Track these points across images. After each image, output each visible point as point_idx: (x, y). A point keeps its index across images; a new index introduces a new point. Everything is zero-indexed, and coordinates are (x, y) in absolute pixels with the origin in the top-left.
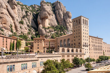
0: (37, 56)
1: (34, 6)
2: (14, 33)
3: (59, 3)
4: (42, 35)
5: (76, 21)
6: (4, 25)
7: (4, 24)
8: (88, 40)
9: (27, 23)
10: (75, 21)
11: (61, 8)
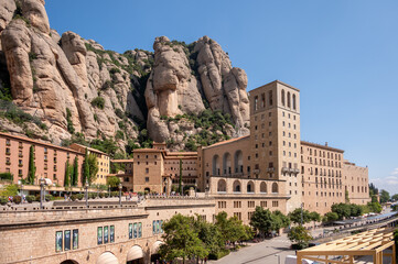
0: (144, 203)
1: (134, 53)
2: (78, 135)
3: (210, 42)
4: (160, 139)
5: (260, 98)
6: (47, 110)
7: (48, 107)
8: (299, 155)
9: (113, 104)
10: (256, 97)
11: (215, 58)
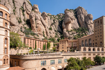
0: (62, 54)
1: (59, 14)
2: (46, 37)
3: (81, 8)
4: (66, 37)
7: (39, 31)
9: (54, 29)
11: (82, 12)
